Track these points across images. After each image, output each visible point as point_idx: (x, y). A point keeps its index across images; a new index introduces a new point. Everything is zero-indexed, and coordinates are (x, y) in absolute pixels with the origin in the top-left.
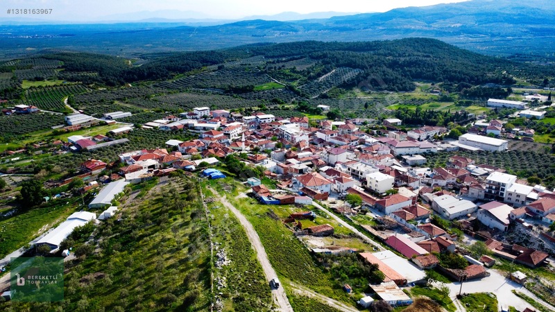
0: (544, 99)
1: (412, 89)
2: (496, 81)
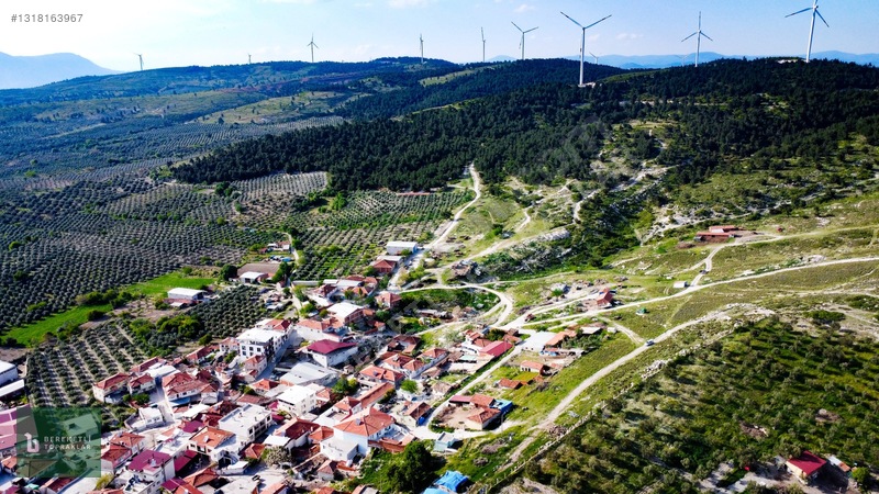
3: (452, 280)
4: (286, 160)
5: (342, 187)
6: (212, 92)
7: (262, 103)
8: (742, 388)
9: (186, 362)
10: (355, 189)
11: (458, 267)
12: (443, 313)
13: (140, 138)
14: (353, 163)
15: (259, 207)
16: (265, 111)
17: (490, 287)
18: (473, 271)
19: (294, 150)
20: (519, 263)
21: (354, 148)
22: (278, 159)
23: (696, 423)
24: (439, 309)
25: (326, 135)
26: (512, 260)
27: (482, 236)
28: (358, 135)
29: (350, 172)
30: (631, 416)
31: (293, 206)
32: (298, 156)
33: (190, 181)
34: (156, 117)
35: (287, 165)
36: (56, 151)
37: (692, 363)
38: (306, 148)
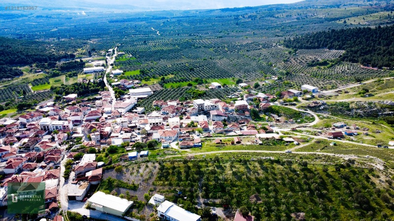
0: (103, 62)
1: (21, 74)
2: (66, 57)
3: (302, 107)
4: (331, 43)
5: (343, 59)
6: (357, 8)
7: (373, 14)
8: (284, 185)
9: (182, 104)
10: (347, 61)
11: (316, 103)
12: (278, 118)
13: (302, 27)
14: (361, 48)
15: (294, 61)
16: (371, 19)
17: (319, 116)
18: (320, 106)
19: (338, 38)
20: (350, 110)
21: (372, 40)
22: (327, 42)
23: (238, 183)
24: (279, 116)
25: (362, 32)
26: (348, 107)
27: (354, 93)
28: (380, 34)
29: (356, 52)
30: (219, 167)
31: (308, 63)
32: (339, 42)
33: (287, 46)
34: (320, 18)
35: (329, 45)
36: (267, 30)
37: (282, 165)
38: (345, 38)
